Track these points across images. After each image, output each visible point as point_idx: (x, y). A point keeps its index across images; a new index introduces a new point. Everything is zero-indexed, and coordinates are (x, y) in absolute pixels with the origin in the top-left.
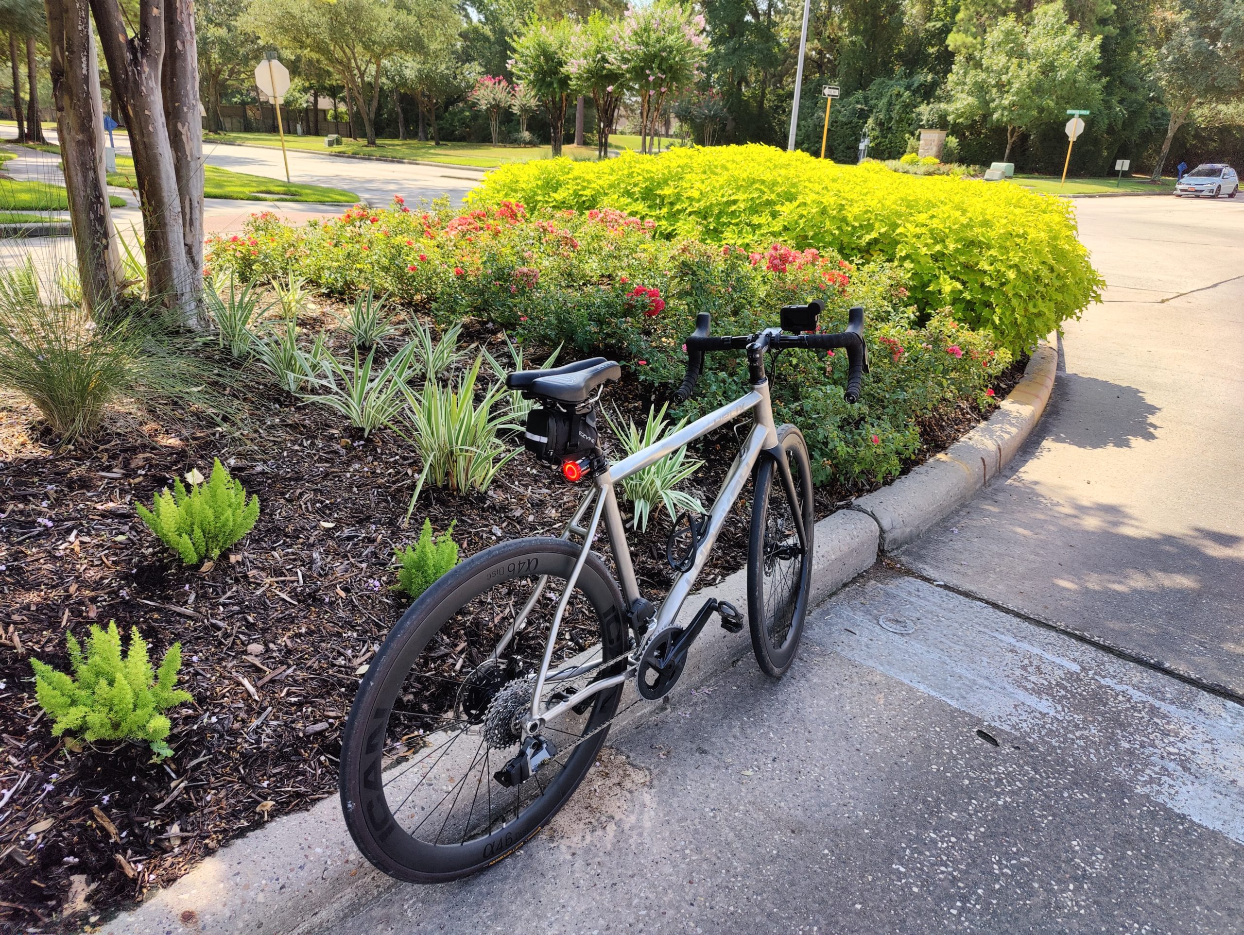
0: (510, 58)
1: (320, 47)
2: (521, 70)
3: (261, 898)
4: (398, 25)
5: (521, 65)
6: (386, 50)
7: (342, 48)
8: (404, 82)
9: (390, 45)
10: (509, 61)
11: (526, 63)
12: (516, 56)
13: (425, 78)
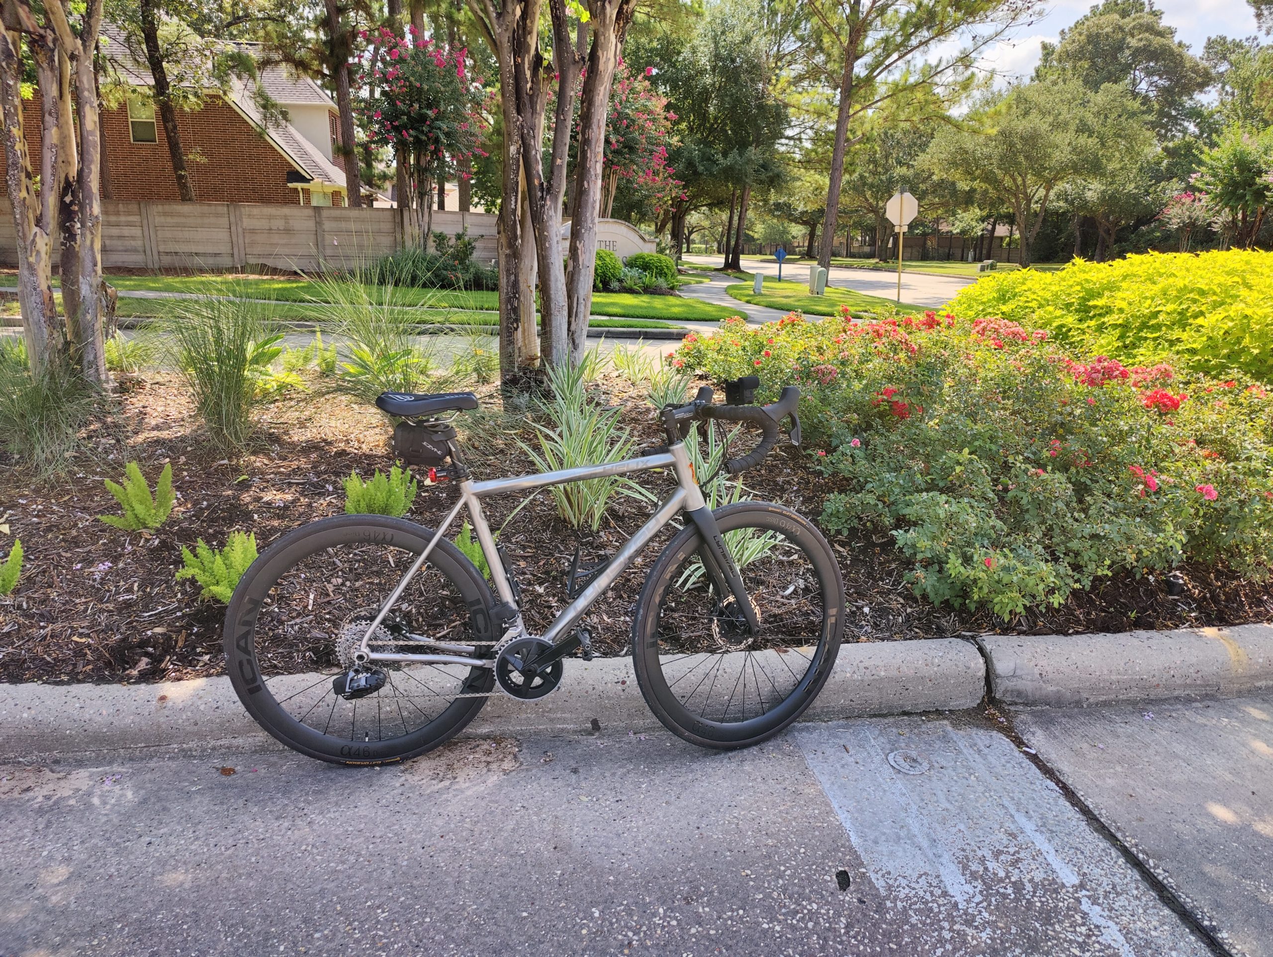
0: (1195, 172)
1: (988, 178)
2: (1207, 184)
3: (202, 708)
4: (1074, 149)
5: (1208, 179)
6: (1060, 174)
7: (1012, 176)
8: (1084, 204)
9: (1063, 169)
10: (1194, 176)
11: (1215, 176)
12: (1203, 169)
13: (1110, 200)
